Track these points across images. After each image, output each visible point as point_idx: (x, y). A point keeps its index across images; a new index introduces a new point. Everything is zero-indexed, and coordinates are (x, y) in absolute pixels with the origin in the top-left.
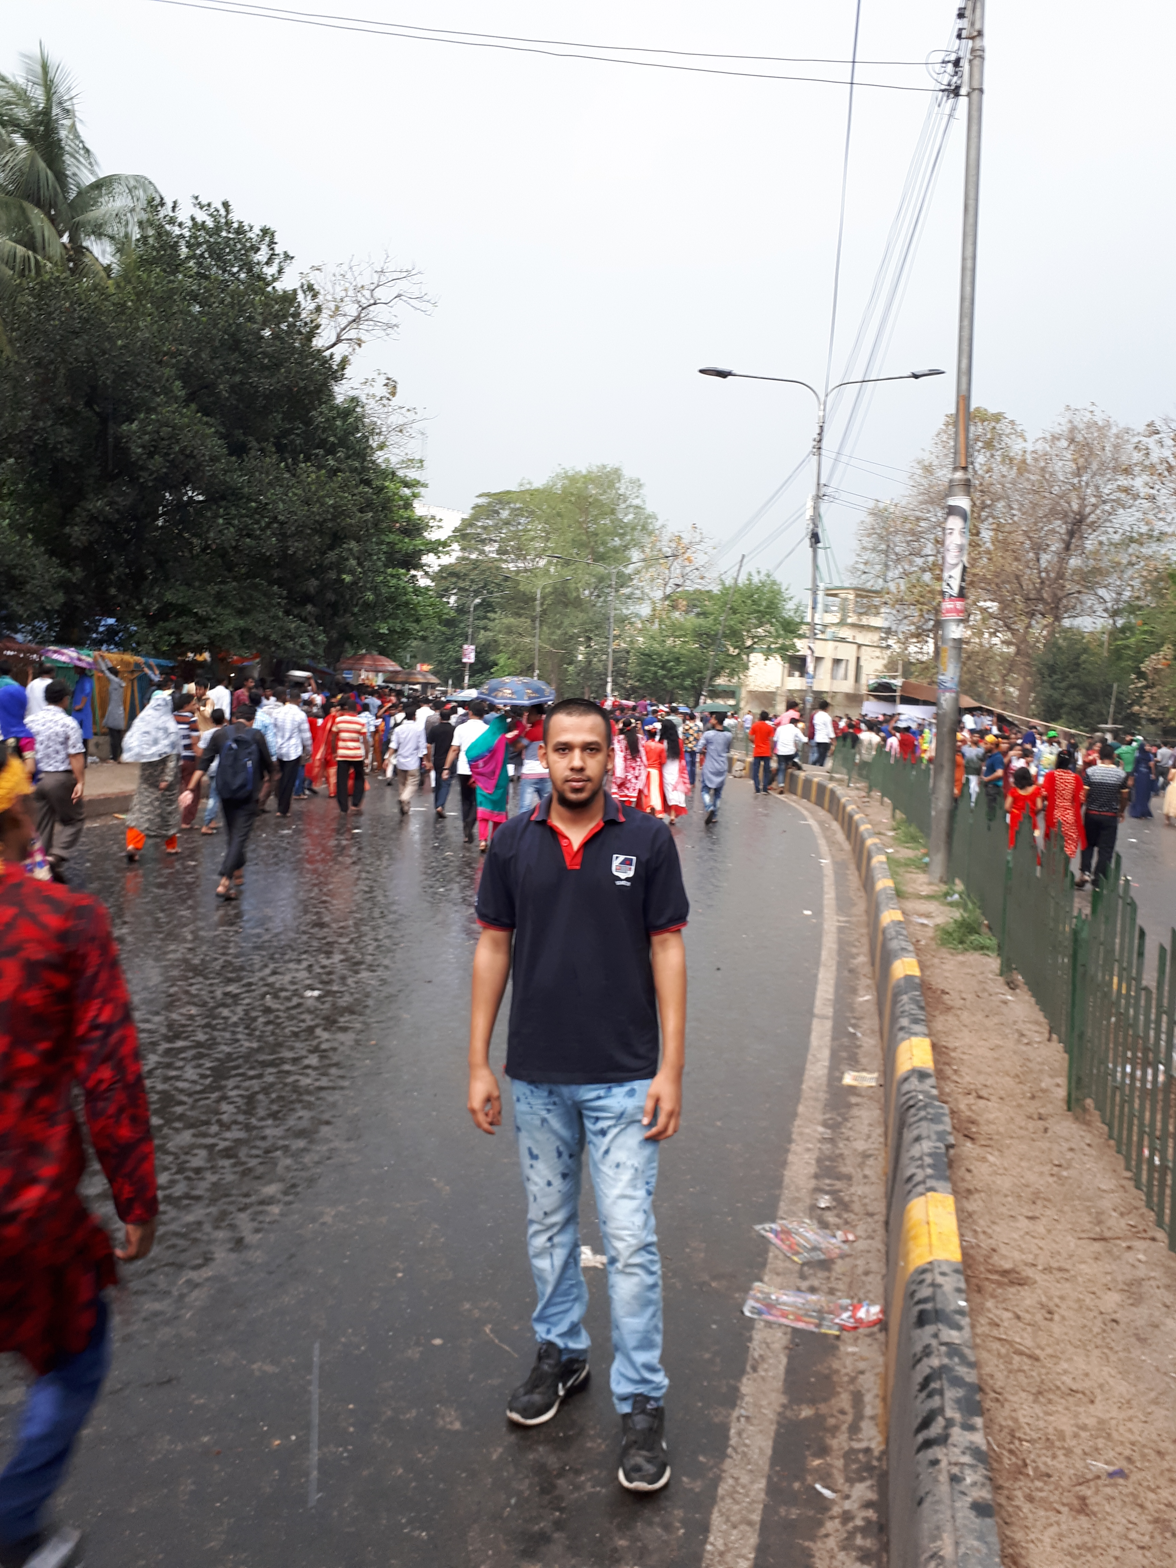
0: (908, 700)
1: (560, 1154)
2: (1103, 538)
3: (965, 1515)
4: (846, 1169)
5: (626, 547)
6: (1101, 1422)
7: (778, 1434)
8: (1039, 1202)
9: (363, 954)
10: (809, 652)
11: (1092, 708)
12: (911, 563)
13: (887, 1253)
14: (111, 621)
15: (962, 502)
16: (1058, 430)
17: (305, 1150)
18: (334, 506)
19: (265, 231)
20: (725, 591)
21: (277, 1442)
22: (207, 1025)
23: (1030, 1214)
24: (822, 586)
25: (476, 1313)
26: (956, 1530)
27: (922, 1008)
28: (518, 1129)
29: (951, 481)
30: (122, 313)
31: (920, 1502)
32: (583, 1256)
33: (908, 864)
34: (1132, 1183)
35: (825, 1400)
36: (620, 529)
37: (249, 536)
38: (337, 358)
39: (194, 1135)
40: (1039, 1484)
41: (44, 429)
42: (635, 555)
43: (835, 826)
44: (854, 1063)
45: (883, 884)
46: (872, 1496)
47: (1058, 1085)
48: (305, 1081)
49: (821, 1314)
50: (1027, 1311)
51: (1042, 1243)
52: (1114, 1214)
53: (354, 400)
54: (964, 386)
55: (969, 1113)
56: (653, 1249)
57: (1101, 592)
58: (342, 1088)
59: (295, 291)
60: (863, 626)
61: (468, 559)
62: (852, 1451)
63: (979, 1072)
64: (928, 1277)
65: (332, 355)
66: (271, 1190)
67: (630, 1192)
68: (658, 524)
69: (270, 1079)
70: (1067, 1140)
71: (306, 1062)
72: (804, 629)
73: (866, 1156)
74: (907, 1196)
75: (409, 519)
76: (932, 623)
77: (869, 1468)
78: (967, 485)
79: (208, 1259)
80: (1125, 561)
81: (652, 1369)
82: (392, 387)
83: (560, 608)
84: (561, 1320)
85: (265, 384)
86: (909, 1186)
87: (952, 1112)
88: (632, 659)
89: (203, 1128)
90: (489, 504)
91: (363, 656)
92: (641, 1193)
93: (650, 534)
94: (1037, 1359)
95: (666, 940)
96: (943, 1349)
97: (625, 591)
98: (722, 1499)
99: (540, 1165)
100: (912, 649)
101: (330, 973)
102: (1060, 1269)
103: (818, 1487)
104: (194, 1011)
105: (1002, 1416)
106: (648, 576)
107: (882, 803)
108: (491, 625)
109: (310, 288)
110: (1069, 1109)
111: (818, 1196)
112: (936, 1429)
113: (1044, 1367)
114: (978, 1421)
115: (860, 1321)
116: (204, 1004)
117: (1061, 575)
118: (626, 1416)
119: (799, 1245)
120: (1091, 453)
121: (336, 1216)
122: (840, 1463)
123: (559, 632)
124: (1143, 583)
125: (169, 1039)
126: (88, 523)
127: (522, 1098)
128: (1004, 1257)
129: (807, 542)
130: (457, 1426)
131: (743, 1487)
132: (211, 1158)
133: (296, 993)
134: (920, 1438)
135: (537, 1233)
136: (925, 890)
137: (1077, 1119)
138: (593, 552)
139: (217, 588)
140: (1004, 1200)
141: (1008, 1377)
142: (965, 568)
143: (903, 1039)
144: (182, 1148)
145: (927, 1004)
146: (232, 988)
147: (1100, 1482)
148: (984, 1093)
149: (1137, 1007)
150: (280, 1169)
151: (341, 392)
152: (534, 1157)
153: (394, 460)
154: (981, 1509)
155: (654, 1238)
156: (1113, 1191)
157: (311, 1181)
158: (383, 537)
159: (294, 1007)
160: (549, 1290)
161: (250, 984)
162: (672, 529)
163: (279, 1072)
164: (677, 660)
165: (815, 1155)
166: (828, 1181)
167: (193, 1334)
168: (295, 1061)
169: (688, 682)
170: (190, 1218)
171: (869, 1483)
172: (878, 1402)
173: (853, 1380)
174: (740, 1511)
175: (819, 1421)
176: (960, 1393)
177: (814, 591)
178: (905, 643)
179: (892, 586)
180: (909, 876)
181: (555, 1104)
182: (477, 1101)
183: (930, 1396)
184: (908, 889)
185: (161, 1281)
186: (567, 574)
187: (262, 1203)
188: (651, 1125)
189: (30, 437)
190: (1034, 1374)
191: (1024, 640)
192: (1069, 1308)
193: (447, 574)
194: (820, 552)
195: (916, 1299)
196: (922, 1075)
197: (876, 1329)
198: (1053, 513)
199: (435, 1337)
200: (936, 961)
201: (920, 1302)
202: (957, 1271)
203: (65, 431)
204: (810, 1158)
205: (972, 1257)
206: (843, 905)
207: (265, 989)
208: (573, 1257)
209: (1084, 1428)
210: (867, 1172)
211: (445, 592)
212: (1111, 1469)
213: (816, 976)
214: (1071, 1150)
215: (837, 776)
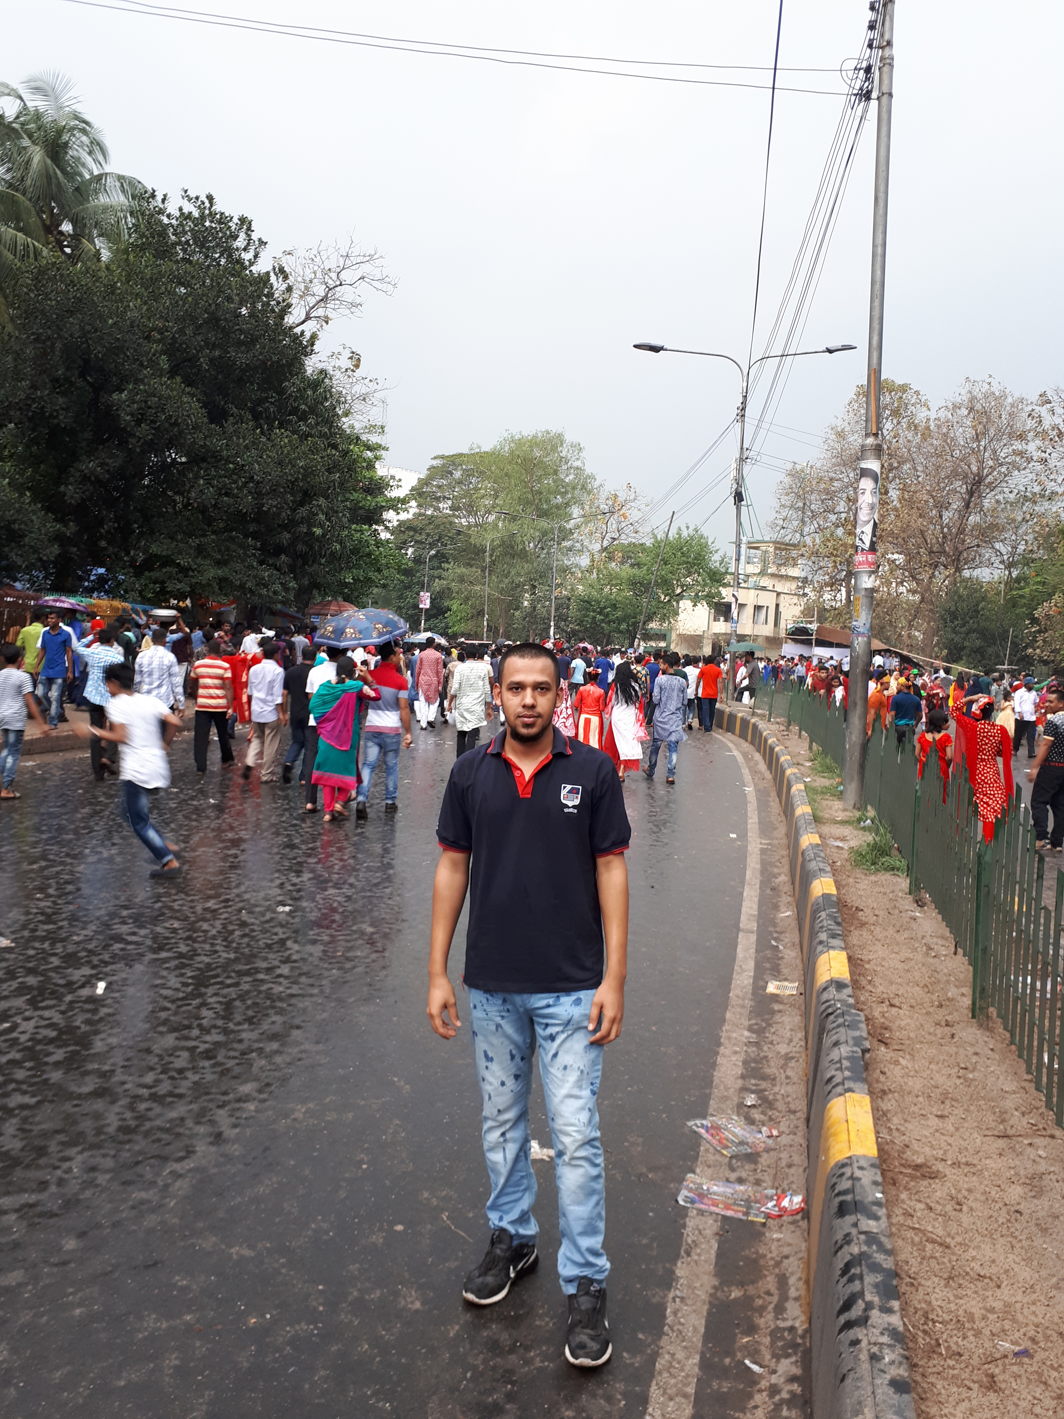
0: (822, 643)
1: (513, 1057)
2: (1000, 497)
3: (885, 1392)
4: (771, 1070)
5: (567, 505)
6: (1007, 1305)
7: (709, 1313)
8: (947, 1102)
9: (330, 873)
10: (734, 600)
11: (990, 650)
12: (825, 519)
13: (808, 1146)
14: (102, 571)
15: (873, 465)
16: (959, 400)
17: (277, 1052)
18: (305, 468)
19: (243, 220)
20: (657, 545)
21: (253, 1321)
22: (189, 938)
23: (939, 1113)
24: (744, 539)
25: (434, 1202)
26: (876, 1405)
27: (838, 924)
28: (475, 1033)
29: (863, 446)
30: (113, 293)
31: (843, 1380)
32: (532, 1150)
33: (825, 791)
34: (1033, 1085)
35: (753, 1282)
36: (561, 488)
37: (227, 494)
38: (308, 335)
39: (177, 1038)
40: (951, 1363)
41: (42, 397)
42: (576, 511)
43: (758, 757)
44: (777, 973)
45: (803, 809)
46: (797, 1371)
47: (963, 995)
48: (278, 989)
49: (748, 1203)
50: (938, 1202)
51: (950, 1140)
52: (1016, 1113)
53: (323, 372)
54: (875, 361)
55: (882, 1020)
56: (597, 1144)
57: (998, 546)
58: (312, 995)
59: (268, 273)
60: (782, 576)
61: (424, 515)
62: (778, 1329)
63: (892, 983)
64: (848, 1171)
65: (303, 332)
66: (247, 1088)
67: (576, 1092)
68: (596, 484)
69: (246, 987)
70: (972, 1045)
71: (279, 971)
72: (729, 578)
73: (788, 1058)
74: (827, 1096)
75: (371, 479)
76: (844, 573)
77: (795, 1346)
78: (878, 451)
79: (190, 1152)
80: (1020, 518)
81: (596, 1254)
82: (356, 360)
83: (507, 559)
84: (512, 1209)
85: (242, 358)
86: (830, 1087)
87: (867, 1019)
88: (573, 605)
89: (186, 1032)
90: (443, 466)
91: (329, 603)
92: (586, 1093)
93: (589, 493)
94: (948, 1247)
95: (609, 862)
96: (862, 1237)
97: (566, 544)
98: (660, 1373)
99: (494, 1066)
100: (827, 596)
101: (299, 890)
102: (967, 1164)
103: (747, 1362)
104: (176, 925)
105: (917, 1299)
106: (587, 531)
107: (800, 736)
108: (444, 574)
109: (282, 270)
110: (973, 1017)
111: (744, 1094)
112: (856, 1311)
113: (954, 1254)
114: (895, 1304)
115: (784, 1209)
116: (186, 919)
117: (961, 531)
118: (571, 1297)
119: (727, 1139)
120: (989, 419)
121: (306, 1112)
122: (767, 1340)
123: (506, 581)
124: (1036, 539)
125: (155, 951)
126: (80, 483)
127: (479, 1005)
128: (916, 1152)
129: (732, 500)
130: (418, 1305)
131: (679, 1362)
132: (192, 1059)
133: (269, 909)
134: (842, 1319)
135: (491, 1129)
136: (840, 816)
137: (980, 1026)
138: (538, 509)
139: (197, 541)
140: (915, 1100)
141: (921, 1263)
142: (875, 524)
143: (822, 952)
144: (166, 1050)
145: (844, 920)
146: (211, 904)
147: (1007, 1361)
148: (896, 1002)
149: (1037, 923)
150: (255, 1070)
151: (311, 365)
152: (489, 1059)
153: (358, 426)
154: (899, 1386)
155: (598, 1134)
156: (1014, 1092)
157: (284, 1080)
158: (347, 495)
159: (267, 922)
160: (502, 1181)
161: (227, 900)
162: (609, 488)
163: (253, 981)
164: (614, 606)
165: (742, 1057)
166: (753, 1081)
167: (176, 1221)
168: (269, 970)
169: (623, 626)
170: (173, 1114)
171: (793, 1359)
172: (801, 1284)
173: (778, 1264)
174: (675, 1385)
175: (747, 1301)
176: (879, 1278)
177: (739, 546)
178: (820, 591)
179: (808, 540)
180: (825, 803)
181: (508, 1011)
182: (435, 1008)
183: (851, 1280)
184: (825, 815)
185: (147, 1172)
186: (514, 528)
187: (239, 1100)
188: (595, 1031)
189: (30, 405)
190: (946, 1260)
191: (928, 589)
192: (976, 1200)
193: (404, 527)
194: (744, 509)
195: (836, 1191)
196: (840, 985)
197: (798, 1217)
198: (955, 474)
199: (396, 1224)
200: (851, 880)
201: (839, 1194)
202: (873, 1165)
203: (61, 400)
204: (738, 1060)
205: (886, 1152)
206: (766, 828)
207: (241, 905)
208: (523, 1150)
209: (992, 1310)
210: (789, 1073)
211: (403, 545)
212: (1017, 1349)
213: (742, 893)
214: (976, 1054)
215: (759, 711)
